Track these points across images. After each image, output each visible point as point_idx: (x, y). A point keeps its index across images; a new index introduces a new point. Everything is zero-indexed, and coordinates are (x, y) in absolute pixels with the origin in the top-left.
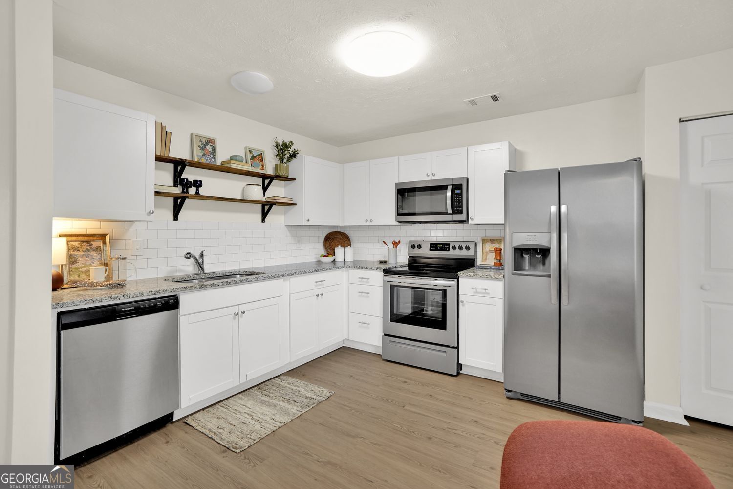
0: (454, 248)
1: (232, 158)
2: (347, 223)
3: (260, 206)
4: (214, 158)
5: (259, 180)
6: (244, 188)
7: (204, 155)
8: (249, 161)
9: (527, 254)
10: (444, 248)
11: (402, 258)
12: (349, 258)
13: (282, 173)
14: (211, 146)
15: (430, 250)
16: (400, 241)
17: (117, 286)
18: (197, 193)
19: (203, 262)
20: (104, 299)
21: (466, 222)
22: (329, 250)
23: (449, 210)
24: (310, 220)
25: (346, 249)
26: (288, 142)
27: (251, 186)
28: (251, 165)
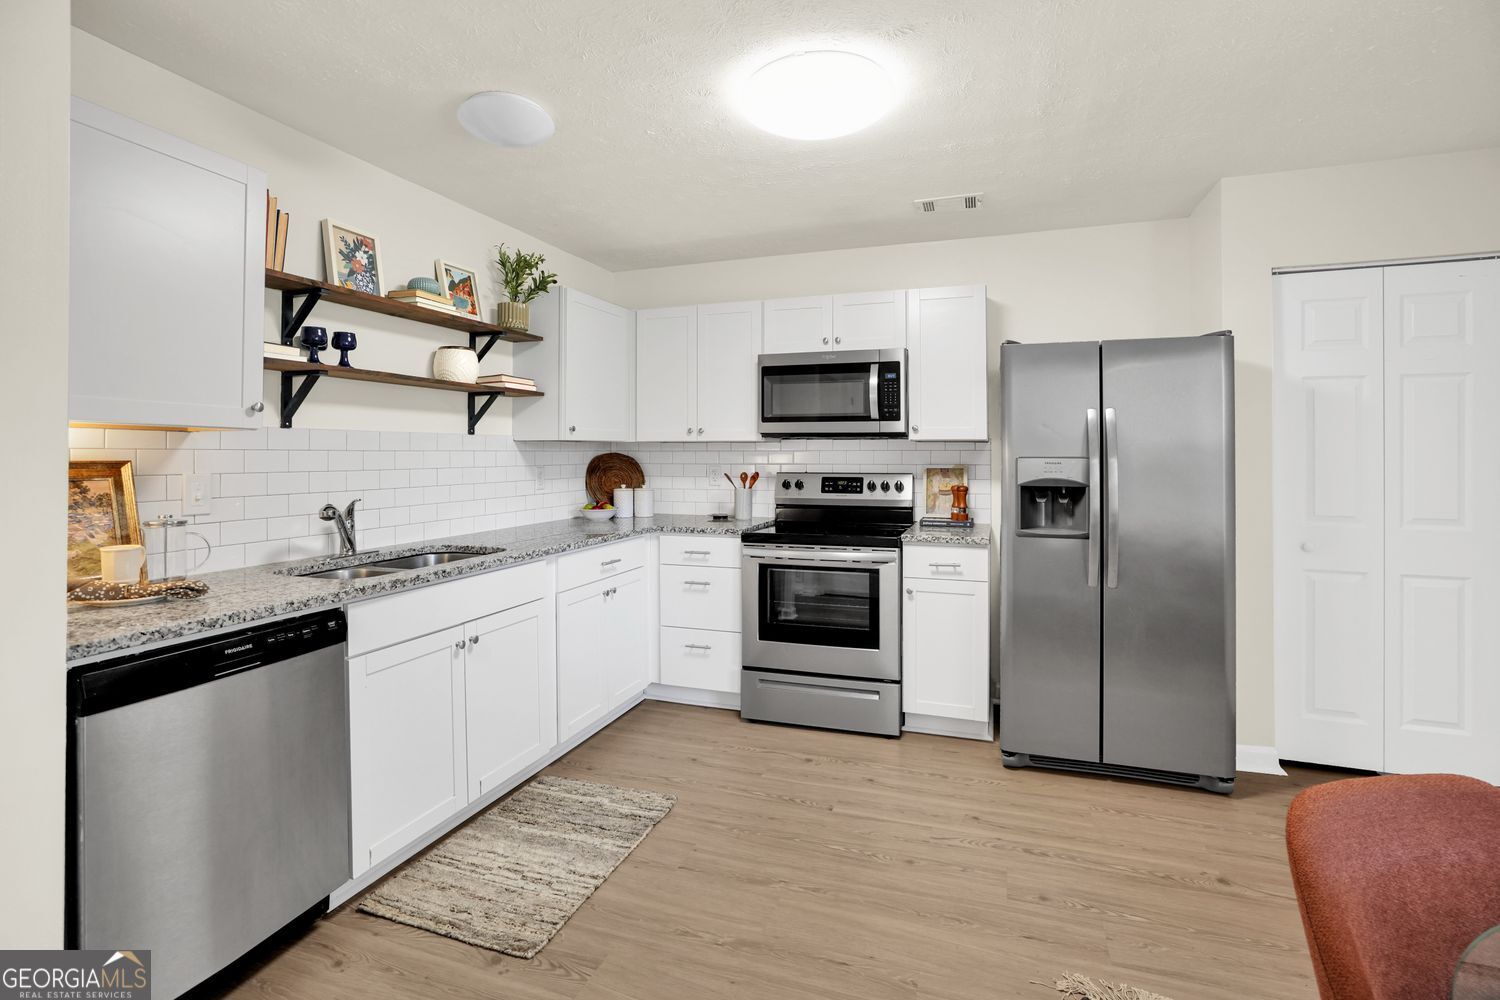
0: (872, 487)
1: (413, 286)
2: (644, 436)
3: (464, 397)
4: (373, 282)
5: (465, 338)
6: (434, 354)
7: (352, 273)
8: (448, 292)
9: (1042, 497)
10: (852, 486)
11: (763, 509)
12: (645, 511)
13: (516, 323)
14: (365, 252)
15: (823, 491)
16: (757, 474)
17: (187, 594)
18: (344, 363)
19: (352, 526)
20: (187, 627)
21: (903, 435)
22: (597, 493)
23: (874, 413)
24: (576, 429)
25: (638, 491)
26: (533, 255)
27: (453, 350)
28: (452, 303)
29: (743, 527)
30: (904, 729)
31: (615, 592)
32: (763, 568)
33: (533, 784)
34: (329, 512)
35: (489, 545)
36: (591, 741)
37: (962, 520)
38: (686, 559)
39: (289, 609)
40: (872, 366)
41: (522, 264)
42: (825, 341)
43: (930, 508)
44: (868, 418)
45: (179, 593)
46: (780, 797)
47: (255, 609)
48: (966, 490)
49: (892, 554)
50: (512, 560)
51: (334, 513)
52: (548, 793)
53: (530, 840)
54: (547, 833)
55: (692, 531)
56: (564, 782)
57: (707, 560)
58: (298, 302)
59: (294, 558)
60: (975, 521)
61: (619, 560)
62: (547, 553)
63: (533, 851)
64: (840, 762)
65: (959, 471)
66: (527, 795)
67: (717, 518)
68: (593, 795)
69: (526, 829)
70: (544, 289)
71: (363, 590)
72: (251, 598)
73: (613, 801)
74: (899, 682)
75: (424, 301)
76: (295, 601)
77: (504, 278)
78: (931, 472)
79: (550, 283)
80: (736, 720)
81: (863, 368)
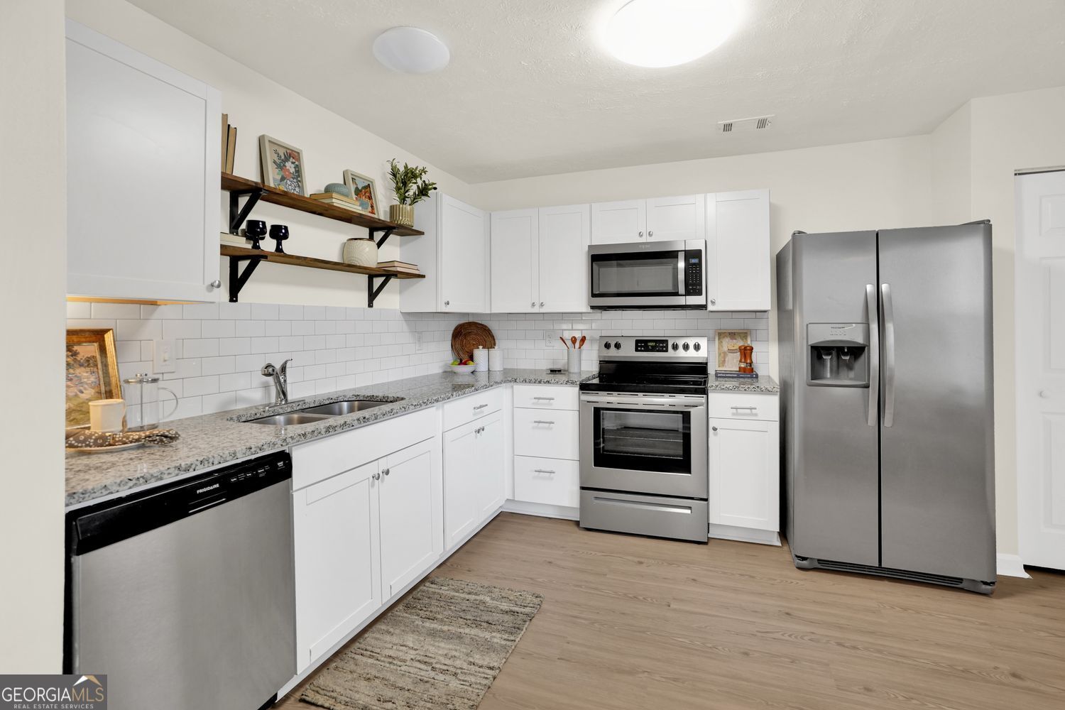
0: (675, 347)
1: (329, 189)
3: (366, 279)
4: (299, 186)
5: (365, 232)
6: (346, 244)
7: (283, 179)
8: (354, 196)
9: (827, 354)
10: (659, 347)
11: (589, 365)
12: (497, 366)
13: (404, 220)
14: (293, 163)
15: (637, 350)
16: (585, 337)
17: (162, 441)
18: (279, 249)
19: (285, 381)
20: (166, 472)
21: (704, 307)
22: (461, 353)
23: (682, 290)
24: (450, 303)
25: (492, 351)
26: (417, 168)
27: (359, 241)
28: (358, 203)
29: (578, 380)
30: (710, 536)
31: (483, 430)
32: (597, 411)
33: (427, 584)
34: (269, 371)
35: (392, 394)
36: (466, 547)
37: (747, 373)
38: (533, 403)
39: (248, 453)
40: (679, 253)
41: (409, 175)
42: (640, 235)
43: (723, 363)
44: (676, 294)
45: (156, 440)
46: (625, 595)
47: (221, 454)
48: (752, 349)
49: (700, 399)
50: (413, 407)
51: (273, 370)
52: (441, 592)
53: (433, 634)
54: (445, 628)
55: (540, 382)
56: (451, 582)
57: (551, 404)
58: (243, 201)
59: (240, 406)
61: (487, 405)
62: (437, 401)
63: (436, 644)
64: (665, 564)
65: (744, 334)
66: (424, 594)
67: (553, 371)
68: (476, 594)
69: (428, 624)
70: (426, 195)
71: (304, 435)
72: (215, 444)
73: (493, 599)
74: (706, 500)
75: (338, 202)
76: (253, 446)
77: (395, 185)
78: (721, 335)
79: (431, 189)
80: (576, 529)
81: (673, 255)
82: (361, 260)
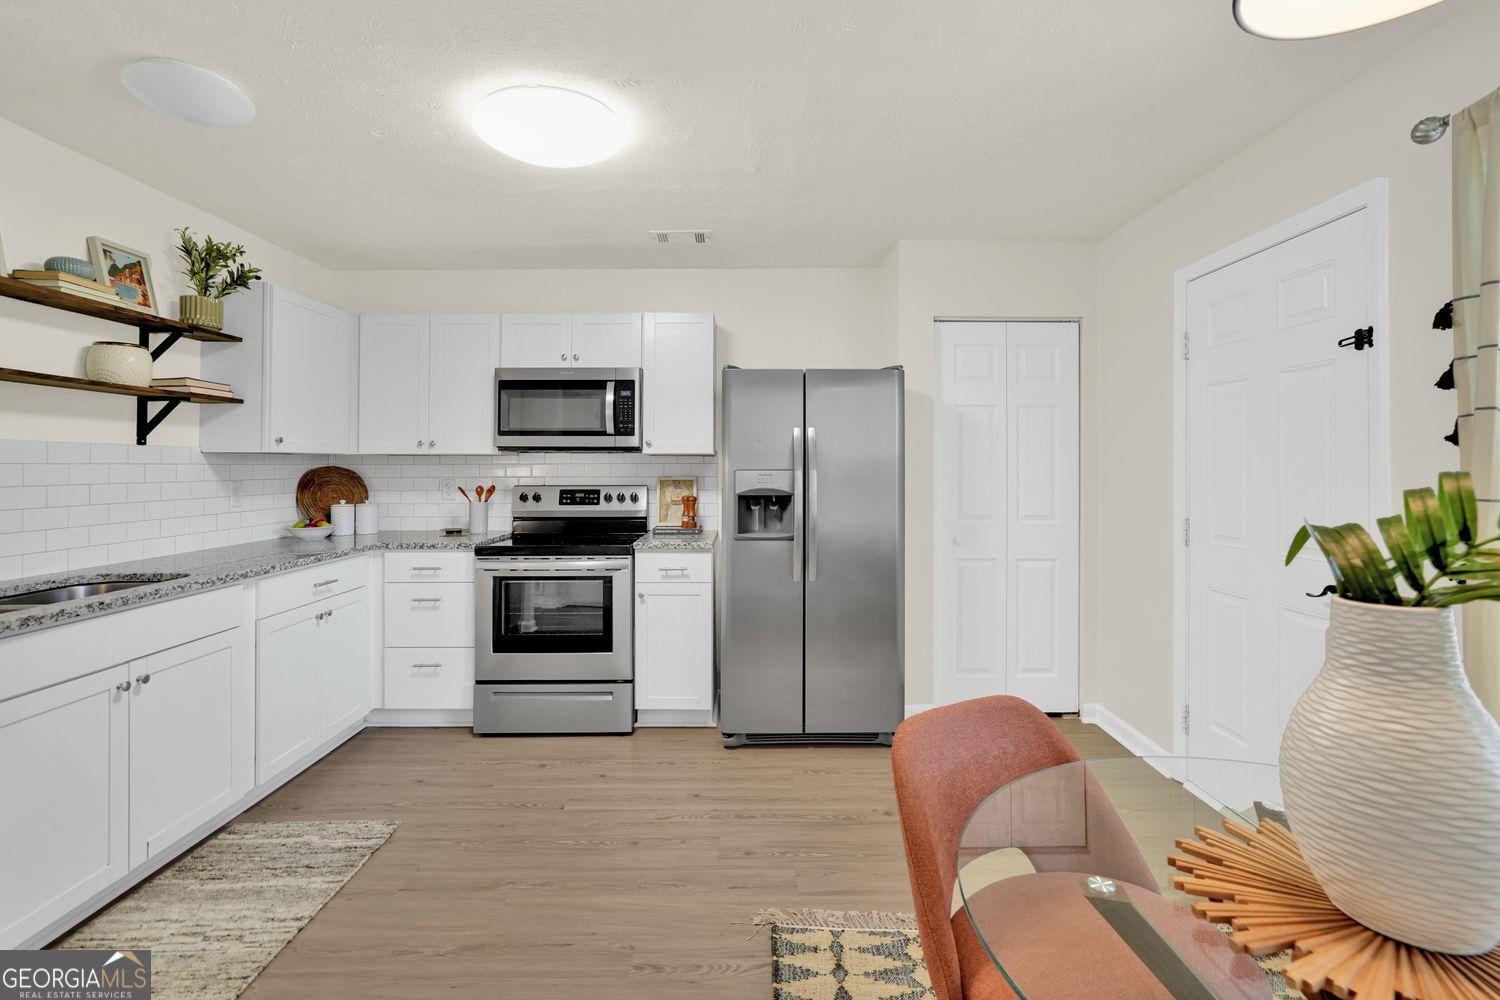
0: (608, 498)
1: (53, 267)
3: (132, 402)
5: (132, 333)
6: (88, 350)
8: (107, 278)
9: (756, 505)
10: (589, 498)
11: (499, 523)
12: (369, 527)
13: (204, 320)
15: (561, 503)
16: (493, 487)
21: (638, 450)
22: (310, 509)
23: (610, 428)
24: (284, 440)
25: (360, 507)
26: (229, 245)
27: (115, 346)
28: (114, 291)
29: (478, 540)
30: (636, 725)
31: (329, 615)
32: (498, 581)
33: (221, 836)
35: (166, 571)
37: (692, 527)
38: (413, 576)
40: (608, 383)
41: (214, 254)
42: (564, 358)
43: (664, 517)
44: (603, 433)
46: (511, 804)
48: (695, 500)
49: (624, 561)
50: (199, 586)
52: (241, 842)
53: (215, 897)
54: (238, 886)
55: (421, 547)
56: (262, 826)
57: (437, 576)
60: (705, 529)
61: (336, 581)
62: (245, 576)
63: (219, 908)
64: (573, 763)
65: (689, 483)
66: (212, 849)
67: (449, 533)
68: (299, 836)
69: (211, 886)
70: (244, 284)
73: (323, 837)
74: (632, 681)
75: (71, 286)
77: (189, 268)
78: (664, 483)
79: (251, 278)
80: (470, 737)
81: (600, 385)
82: (117, 374)
